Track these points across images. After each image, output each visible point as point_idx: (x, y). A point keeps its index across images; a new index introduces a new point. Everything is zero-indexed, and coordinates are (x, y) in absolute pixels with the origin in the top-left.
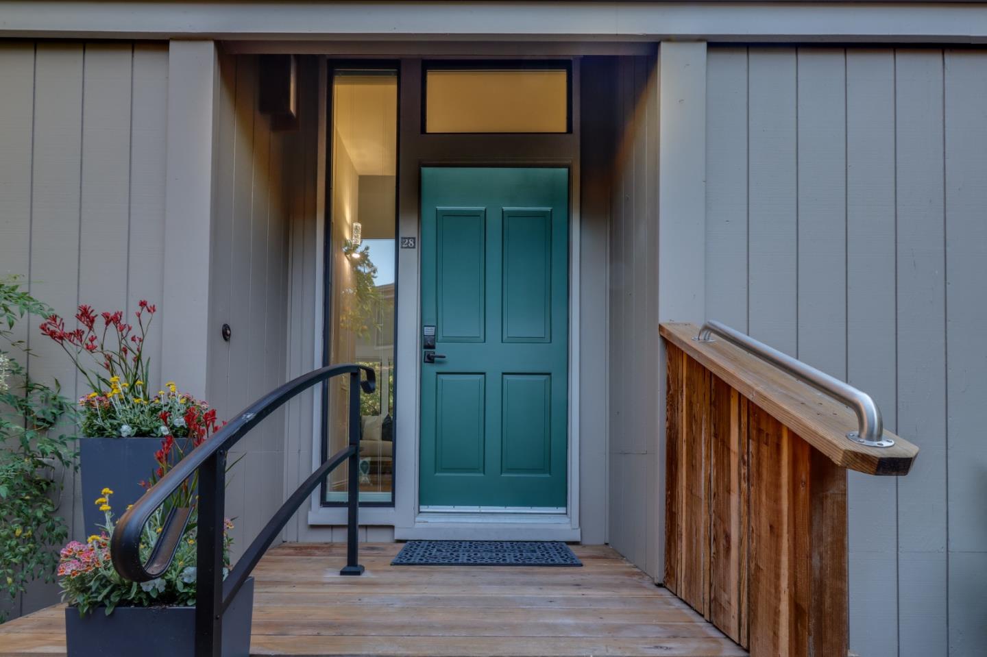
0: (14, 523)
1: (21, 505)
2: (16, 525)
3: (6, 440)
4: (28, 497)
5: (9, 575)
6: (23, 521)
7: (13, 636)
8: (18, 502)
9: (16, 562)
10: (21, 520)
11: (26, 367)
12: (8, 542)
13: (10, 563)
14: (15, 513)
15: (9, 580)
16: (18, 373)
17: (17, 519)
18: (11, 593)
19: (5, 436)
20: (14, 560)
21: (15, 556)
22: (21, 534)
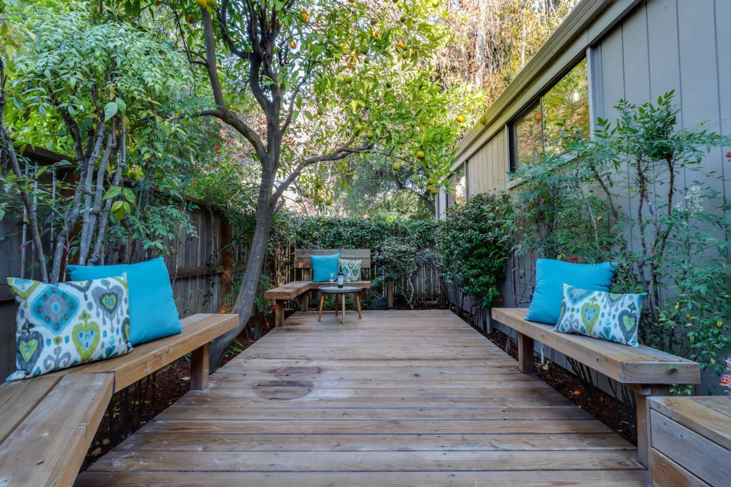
0: (715, 315)
1: (721, 302)
2: (717, 317)
3: (704, 250)
4: (726, 296)
5: (713, 357)
6: (723, 315)
7: (711, 412)
8: (718, 299)
9: (719, 348)
10: (722, 314)
11: (722, 191)
12: (711, 330)
13: (714, 347)
14: (715, 307)
15: (713, 361)
16: (715, 197)
17: (718, 312)
18: (717, 372)
19: (704, 247)
20: (717, 346)
21: (718, 343)
22: (722, 325)
